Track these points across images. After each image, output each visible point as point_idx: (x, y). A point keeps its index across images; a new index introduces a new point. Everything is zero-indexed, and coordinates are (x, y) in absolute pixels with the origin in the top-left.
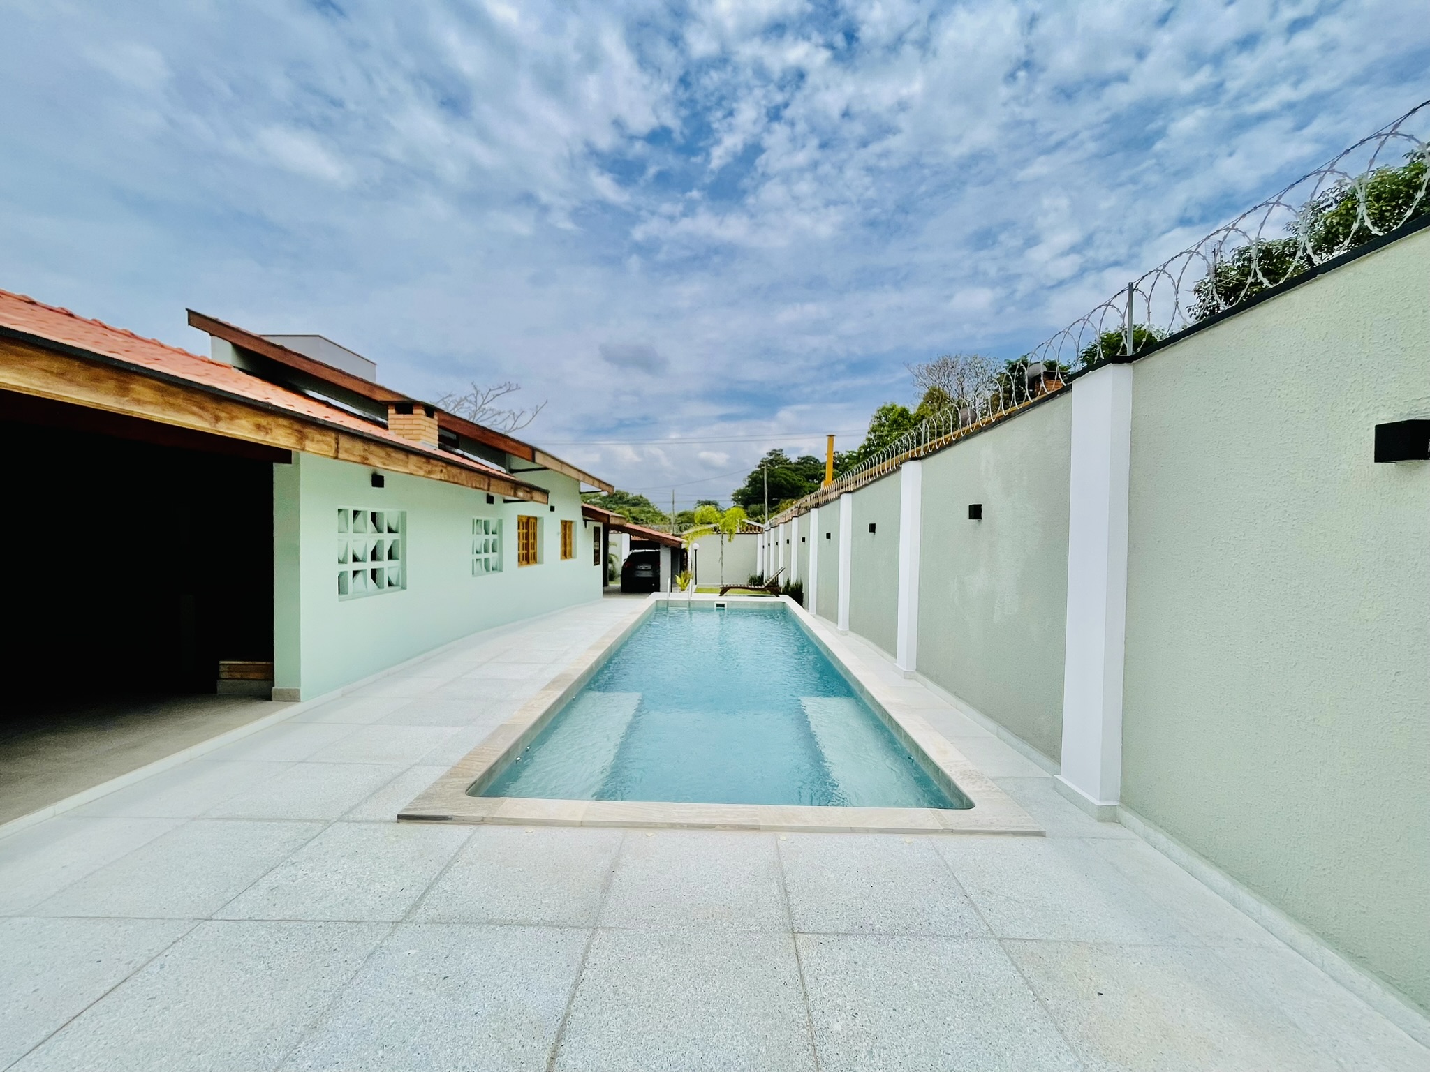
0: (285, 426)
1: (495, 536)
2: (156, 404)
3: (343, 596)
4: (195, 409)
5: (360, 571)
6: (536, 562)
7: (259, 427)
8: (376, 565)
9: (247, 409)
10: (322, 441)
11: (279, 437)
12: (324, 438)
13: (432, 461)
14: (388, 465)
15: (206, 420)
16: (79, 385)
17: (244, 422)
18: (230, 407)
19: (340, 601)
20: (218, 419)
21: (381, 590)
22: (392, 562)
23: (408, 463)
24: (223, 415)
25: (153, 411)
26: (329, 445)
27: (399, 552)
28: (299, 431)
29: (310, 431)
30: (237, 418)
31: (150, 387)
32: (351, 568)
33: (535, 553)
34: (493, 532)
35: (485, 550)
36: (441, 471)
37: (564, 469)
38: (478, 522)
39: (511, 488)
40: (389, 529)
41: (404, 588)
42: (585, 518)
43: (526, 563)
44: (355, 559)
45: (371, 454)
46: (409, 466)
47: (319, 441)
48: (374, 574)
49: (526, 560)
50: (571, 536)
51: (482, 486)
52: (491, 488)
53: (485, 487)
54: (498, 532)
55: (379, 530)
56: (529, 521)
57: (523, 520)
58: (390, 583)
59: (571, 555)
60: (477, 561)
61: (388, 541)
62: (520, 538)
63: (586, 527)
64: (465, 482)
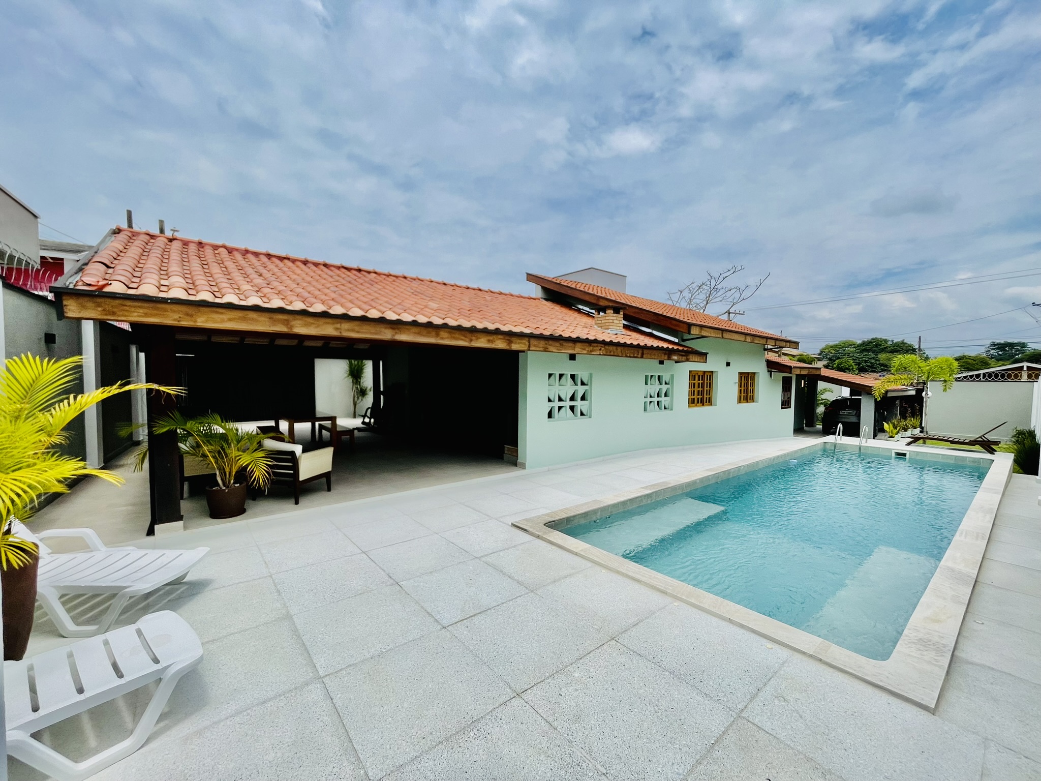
0: (502, 339)
1: (667, 386)
2: (448, 338)
3: (550, 419)
4: (463, 338)
5: (563, 407)
6: (711, 405)
7: (489, 341)
8: (573, 403)
9: (485, 334)
10: (521, 343)
11: (499, 344)
13: (593, 344)
14: (561, 350)
15: (467, 341)
16: (424, 336)
17: (482, 340)
18: (476, 334)
19: (548, 421)
20: (471, 340)
21: (576, 418)
22: (583, 402)
23: (575, 347)
24: (473, 338)
25: (447, 341)
26: (525, 344)
27: (588, 396)
28: (509, 340)
29: (514, 339)
30: (480, 338)
31: (446, 332)
32: (557, 404)
33: (709, 398)
34: (666, 383)
35: (658, 396)
36: (600, 350)
37: (726, 335)
38: (652, 376)
39: (665, 354)
40: (583, 384)
41: (590, 417)
42: (770, 370)
43: (698, 404)
44: (560, 399)
45: (550, 345)
46: (576, 349)
47: (519, 343)
48: (572, 408)
49: (698, 403)
50: (753, 385)
51: (636, 355)
52: (644, 356)
53: (639, 356)
54: (670, 383)
55: (576, 385)
56: (701, 374)
57: (699, 374)
58: (582, 414)
59: (752, 399)
60: (650, 402)
61: (581, 390)
62: (694, 387)
63: (771, 377)
64: (620, 355)
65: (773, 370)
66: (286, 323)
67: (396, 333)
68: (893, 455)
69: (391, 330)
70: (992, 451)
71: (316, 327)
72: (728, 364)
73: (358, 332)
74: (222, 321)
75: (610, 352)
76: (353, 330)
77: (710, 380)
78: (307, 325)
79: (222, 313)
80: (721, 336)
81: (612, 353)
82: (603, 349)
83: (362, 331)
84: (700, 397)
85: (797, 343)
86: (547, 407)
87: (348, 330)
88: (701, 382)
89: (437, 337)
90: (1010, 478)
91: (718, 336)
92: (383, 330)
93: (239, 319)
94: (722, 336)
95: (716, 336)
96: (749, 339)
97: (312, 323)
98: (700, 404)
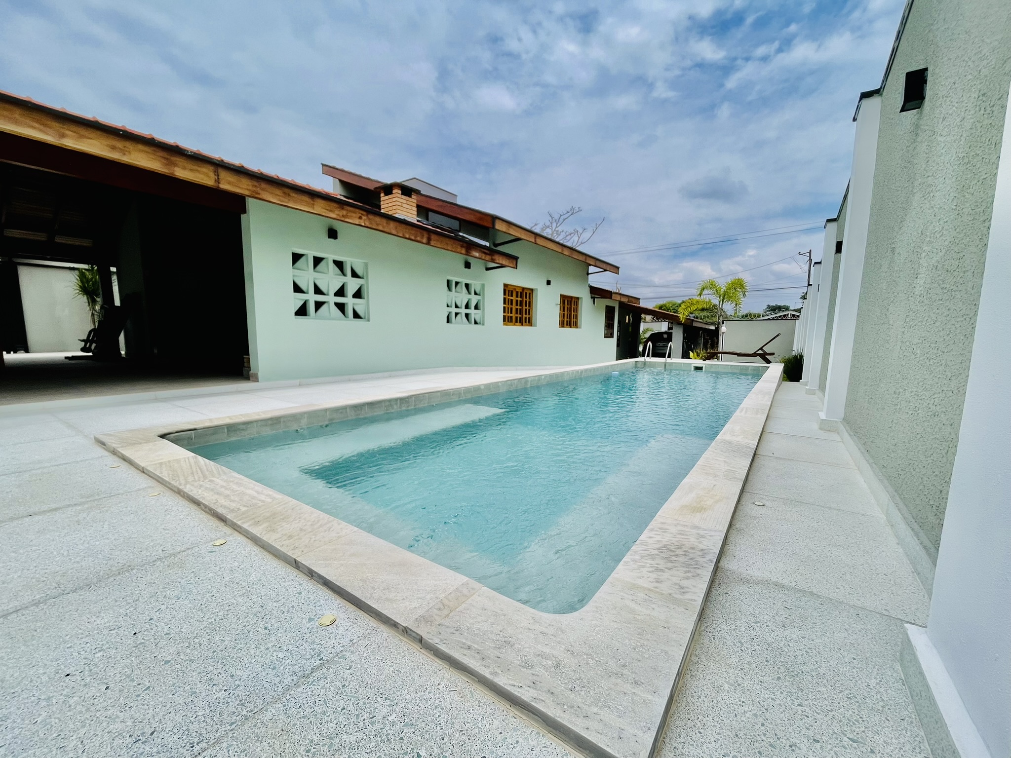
1: (478, 297)
3: (302, 318)
5: (324, 303)
6: (531, 325)
8: (340, 300)
10: (198, 171)
12: (199, 169)
13: (345, 207)
21: (346, 319)
22: (358, 300)
23: (313, 204)
26: (207, 175)
27: (364, 292)
32: (312, 298)
33: (529, 318)
34: (476, 294)
35: (467, 307)
36: (360, 218)
37: (540, 241)
38: (457, 283)
39: (462, 246)
40: (355, 275)
41: (368, 320)
42: (593, 296)
43: (516, 324)
44: (318, 291)
45: (263, 190)
46: (315, 207)
47: (191, 170)
48: (341, 307)
49: (516, 322)
50: (576, 310)
52: (432, 243)
53: (424, 241)
54: (481, 294)
55: (344, 274)
56: (520, 290)
57: (517, 290)
58: (356, 315)
59: (576, 325)
60: (457, 314)
61: (353, 285)
62: (512, 304)
63: (594, 304)
65: (596, 296)
68: (693, 369)
70: (768, 362)
72: (549, 283)
75: (378, 225)
77: (530, 298)
80: (533, 241)
84: (519, 316)
85: (618, 268)
86: (297, 300)
88: (519, 299)
90: (779, 386)
91: (531, 240)
94: (535, 241)
95: (528, 239)
96: (566, 252)
98: (518, 324)
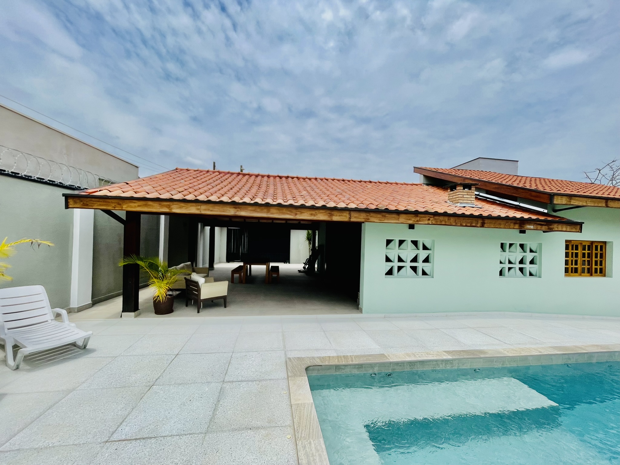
1: (534, 254)
2: (277, 213)
4: (289, 213)
6: (604, 276)
8: (414, 264)
9: (308, 210)
12: (342, 214)
13: (419, 215)
15: (292, 215)
16: (258, 212)
18: (300, 210)
20: (296, 214)
22: (426, 264)
23: (399, 218)
24: (298, 213)
25: (276, 215)
26: (346, 216)
27: (431, 259)
28: (329, 213)
29: (335, 213)
30: (303, 213)
32: (396, 264)
33: (601, 269)
34: (531, 251)
35: (521, 262)
36: (429, 220)
37: (613, 204)
38: (511, 245)
40: (425, 248)
41: (433, 276)
44: (400, 260)
48: (414, 269)
49: (583, 273)
51: (474, 225)
52: (485, 225)
53: (479, 225)
54: (538, 252)
55: (418, 249)
56: (587, 244)
57: (583, 244)
58: (424, 273)
60: (510, 269)
61: (423, 255)
62: (577, 257)
64: (454, 224)
66: (169, 207)
67: (237, 210)
69: (234, 209)
71: (186, 209)
73: (211, 211)
74: (135, 207)
75: (441, 221)
76: (209, 210)
77: (601, 250)
78: (181, 207)
79: (135, 203)
80: (604, 205)
81: (443, 223)
82: (431, 219)
83: (214, 210)
84: (586, 267)
86: (387, 266)
87: (205, 210)
88: (587, 252)
89: (268, 213)
92: (228, 209)
93: (143, 205)
94: (606, 204)
95: (596, 205)
97: (183, 206)
98: (586, 274)
